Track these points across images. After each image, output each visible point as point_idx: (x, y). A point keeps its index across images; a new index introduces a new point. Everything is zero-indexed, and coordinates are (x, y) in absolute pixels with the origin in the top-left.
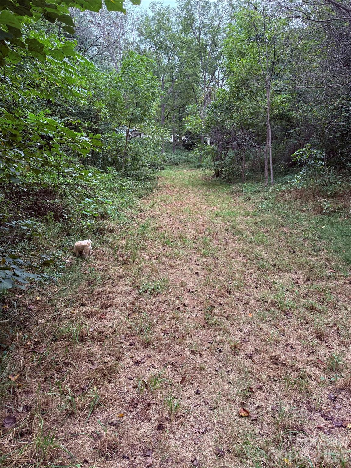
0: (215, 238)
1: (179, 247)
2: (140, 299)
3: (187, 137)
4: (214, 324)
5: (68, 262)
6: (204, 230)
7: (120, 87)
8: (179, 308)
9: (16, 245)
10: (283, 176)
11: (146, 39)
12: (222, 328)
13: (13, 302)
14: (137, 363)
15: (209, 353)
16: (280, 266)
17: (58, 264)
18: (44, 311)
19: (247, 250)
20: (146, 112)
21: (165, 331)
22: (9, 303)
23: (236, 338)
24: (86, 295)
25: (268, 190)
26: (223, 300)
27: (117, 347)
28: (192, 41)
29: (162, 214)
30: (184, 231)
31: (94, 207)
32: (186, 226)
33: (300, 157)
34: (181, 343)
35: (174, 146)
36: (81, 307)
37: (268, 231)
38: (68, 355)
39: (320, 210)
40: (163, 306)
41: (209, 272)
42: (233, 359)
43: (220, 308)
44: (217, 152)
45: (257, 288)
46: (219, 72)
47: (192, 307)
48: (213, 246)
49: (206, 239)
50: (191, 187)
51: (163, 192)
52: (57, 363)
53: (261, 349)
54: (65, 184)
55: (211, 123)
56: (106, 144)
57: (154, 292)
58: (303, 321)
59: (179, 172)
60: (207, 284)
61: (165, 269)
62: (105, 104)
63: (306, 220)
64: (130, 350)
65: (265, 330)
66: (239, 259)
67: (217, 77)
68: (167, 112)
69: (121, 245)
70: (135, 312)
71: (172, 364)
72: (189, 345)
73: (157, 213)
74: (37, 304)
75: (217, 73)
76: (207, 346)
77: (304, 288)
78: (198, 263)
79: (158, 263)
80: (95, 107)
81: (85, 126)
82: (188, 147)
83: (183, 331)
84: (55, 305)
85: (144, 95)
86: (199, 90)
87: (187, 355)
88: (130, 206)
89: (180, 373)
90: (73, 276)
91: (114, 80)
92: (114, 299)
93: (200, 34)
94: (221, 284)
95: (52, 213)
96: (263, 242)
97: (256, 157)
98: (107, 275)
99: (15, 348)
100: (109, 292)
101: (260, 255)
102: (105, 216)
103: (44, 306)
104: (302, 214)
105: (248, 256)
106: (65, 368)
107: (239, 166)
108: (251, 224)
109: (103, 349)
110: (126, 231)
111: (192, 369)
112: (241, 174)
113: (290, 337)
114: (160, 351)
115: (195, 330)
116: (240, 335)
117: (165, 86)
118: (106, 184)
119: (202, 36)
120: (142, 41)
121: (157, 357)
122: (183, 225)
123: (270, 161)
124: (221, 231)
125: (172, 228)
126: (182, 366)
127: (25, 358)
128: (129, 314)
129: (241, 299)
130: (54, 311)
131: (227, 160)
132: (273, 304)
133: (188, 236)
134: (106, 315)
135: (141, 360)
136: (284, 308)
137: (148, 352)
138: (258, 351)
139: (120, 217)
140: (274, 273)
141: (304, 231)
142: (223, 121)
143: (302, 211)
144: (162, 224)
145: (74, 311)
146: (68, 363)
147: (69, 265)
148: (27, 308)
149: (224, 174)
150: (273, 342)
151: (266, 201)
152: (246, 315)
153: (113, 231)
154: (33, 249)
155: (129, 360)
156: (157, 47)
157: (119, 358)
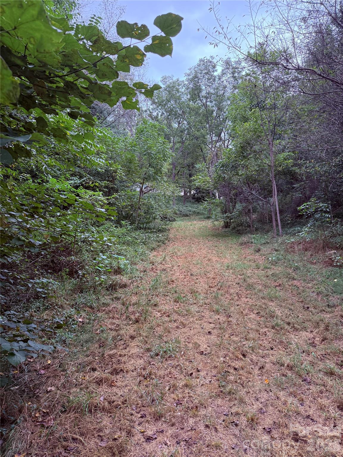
0: (227, 292)
1: (191, 302)
2: (152, 363)
3: (196, 191)
4: (230, 393)
5: (80, 322)
6: (216, 284)
7: (134, 150)
8: (192, 374)
9: (31, 303)
10: (291, 227)
11: (158, 107)
12: (238, 398)
13: (24, 366)
14: (149, 439)
15: (225, 427)
16: (294, 324)
17: (70, 323)
18: (55, 376)
19: (261, 307)
20: (158, 171)
21: (178, 401)
22: (20, 368)
23: (253, 409)
24: (97, 358)
25: (277, 241)
26: (238, 364)
27: (128, 420)
28: (199, 108)
29: (173, 266)
30: (196, 285)
31: (108, 262)
32: (197, 279)
33: (306, 210)
34: (195, 416)
35: (185, 199)
36: (92, 373)
37: (280, 285)
38: (77, 430)
39: (330, 263)
40: (175, 372)
41: (223, 331)
42: (250, 434)
43: (234, 373)
44: (225, 205)
45: (272, 349)
46: (225, 133)
47: (205, 372)
48: (225, 301)
49: (218, 294)
50: (202, 238)
51: (175, 244)
52: (66, 439)
53: (280, 422)
54: (81, 241)
55: (219, 180)
56: (121, 200)
57: (166, 355)
58: (323, 387)
59: (190, 223)
60: (221, 345)
61: (177, 327)
62: (121, 165)
63: (318, 273)
64: (141, 423)
65: (283, 399)
66: (253, 316)
67: (223, 138)
68: (177, 169)
69: (133, 302)
70: (146, 379)
71: (186, 441)
72: (203, 417)
73: (169, 266)
74: (48, 368)
75: (223, 134)
76: (222, 419)
77: (321, 349)
78: (210, 320)
79: (170, 321)
80: (112, 169)
81: (102, 185)
82: (198, 200)
83: (196, 401)
84: (66, 370)
85: (156, 157)
86: (207, 150)
87: (201, 430)
88: (143, 259)
89: (194, 452)
90: (85, 336)
91: (129, 144)
92: (125, 363)
93: (206, 102)
94: (235, 345)
95: (68, 270)
96: (276, 298)
97: (263, 209)
98: (118, 336)
99: (23, 422)
100: (120, 356)
101: (273, 312)
102: (118, 271)
103: (54, 371)
104: (313, 266)
105: (262, 313)
106: (72, 445)
107: (248, 218)
108: (262, 277)
109: (113, 422)
110: (138, 286)
111: (207, 447)
112: (250, 225)
113: (310, 407)
114: (173, 425)
115: (210, 400)
116: (257, 406)
117: (176, 147)
118: (120, 238)
119: (208, 103)
120: (155, 109)
121: (170, 432)
122: (195, 278)
123: (276, 212)
124: (233, 285)
125: (184, 282)
126: (196, 443)
127: (32, 433)
128: (140, 381)
129: (257, 363)
130: (64, 377)
131: (235, 213)
132: (290, 368)
133: (199, 290)
134: (116, 382)
135: (153, 435)
136: (302, 373)
137: (160, 425)
138: (277, 425)
139: (132, 270)
140: (289, 332)
141: (317, 285)
142: (230, 178)
143: (312, 263)
144: (174, 278)
145: (85, 377)
146: (76, 439)
147: (81, 324)
148: (38, 373)
149: (233, 225)
150: (292, 413)
151: (276, 253)
152: (262, 381)
153: (125, 286)
154: (47, 308)
155: (140, 436)
156: (168, 114)
157: (129, 433)
